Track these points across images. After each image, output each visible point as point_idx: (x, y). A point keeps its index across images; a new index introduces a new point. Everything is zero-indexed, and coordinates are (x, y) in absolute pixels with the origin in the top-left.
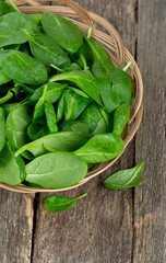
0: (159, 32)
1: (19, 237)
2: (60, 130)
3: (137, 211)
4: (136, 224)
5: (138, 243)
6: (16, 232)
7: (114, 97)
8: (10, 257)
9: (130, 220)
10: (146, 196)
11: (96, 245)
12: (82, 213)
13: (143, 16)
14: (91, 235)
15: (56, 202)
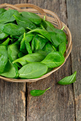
0: (78, 21)
1: (19, 109)
2: (33, 52)
3: (75, 93)
4: (76, 99)
5: (77, 106)
6: (17, 106)
7: (58, 39)
8: (16, 117)
9: (72, 97)
10: (79, 87)
11: (57, 109)
12: (49, 96)
13: (70, 15)
14: (54, 105)
15: (36, 92)
